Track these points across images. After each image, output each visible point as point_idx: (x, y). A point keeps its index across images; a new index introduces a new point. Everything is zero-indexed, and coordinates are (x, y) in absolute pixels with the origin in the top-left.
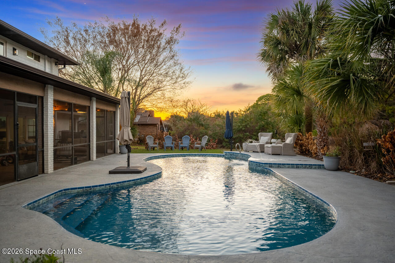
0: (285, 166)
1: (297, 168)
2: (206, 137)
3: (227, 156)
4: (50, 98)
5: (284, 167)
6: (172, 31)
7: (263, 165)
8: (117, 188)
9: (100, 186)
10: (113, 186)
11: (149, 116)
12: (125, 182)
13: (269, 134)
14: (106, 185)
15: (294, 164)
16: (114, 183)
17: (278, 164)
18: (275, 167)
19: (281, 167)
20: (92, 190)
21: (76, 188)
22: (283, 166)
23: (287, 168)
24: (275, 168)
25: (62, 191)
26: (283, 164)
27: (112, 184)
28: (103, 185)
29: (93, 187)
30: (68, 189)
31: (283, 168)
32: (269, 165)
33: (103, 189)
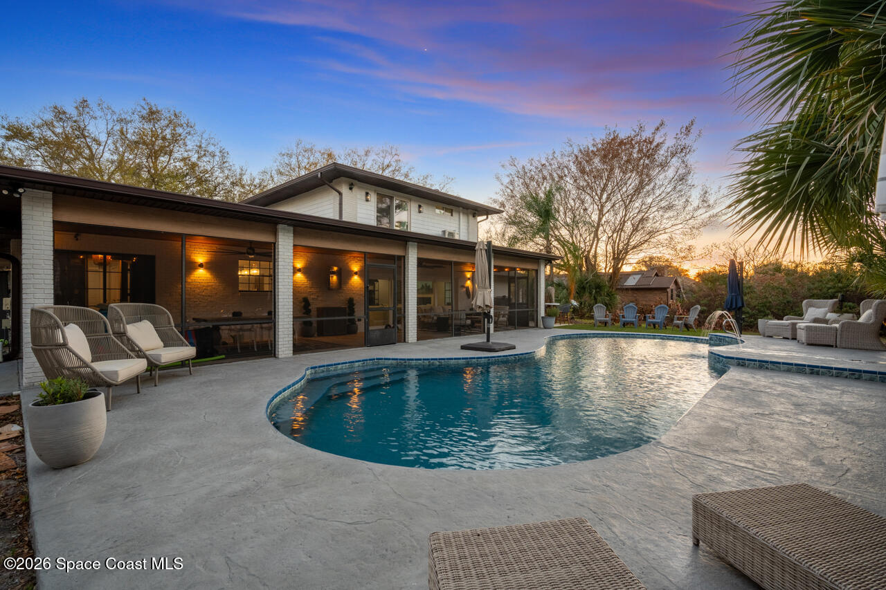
0: (777, 367)
1: (812, 373)
2: (697, 308)
3: (712, 342)
4: (412, 257)
5: (777, 369)
6: (677, 134)
7: (724, 359)
8: (439, 365)
9: (416, 360)
10: (433, 363)
11: (657, 275)
12: (452, 359)
13: (827, 302)
14: (424, 359)
15: (804, 365)
16: (436, 359)
17: (759, 361)
18: (751, 366)
19: (767, 368)
20: (407, 363)
21: (389, 359)
22: (772, 367)
23: (784, 371)
24: (753, 368)
25: (374, 359)
26: (772, 363)
27: (432, 359)
28: (420, 360)
29: (408, 360)
30: (382, 359)
31: (772, 369)
32: (736, 361)
33: (420, 364)
